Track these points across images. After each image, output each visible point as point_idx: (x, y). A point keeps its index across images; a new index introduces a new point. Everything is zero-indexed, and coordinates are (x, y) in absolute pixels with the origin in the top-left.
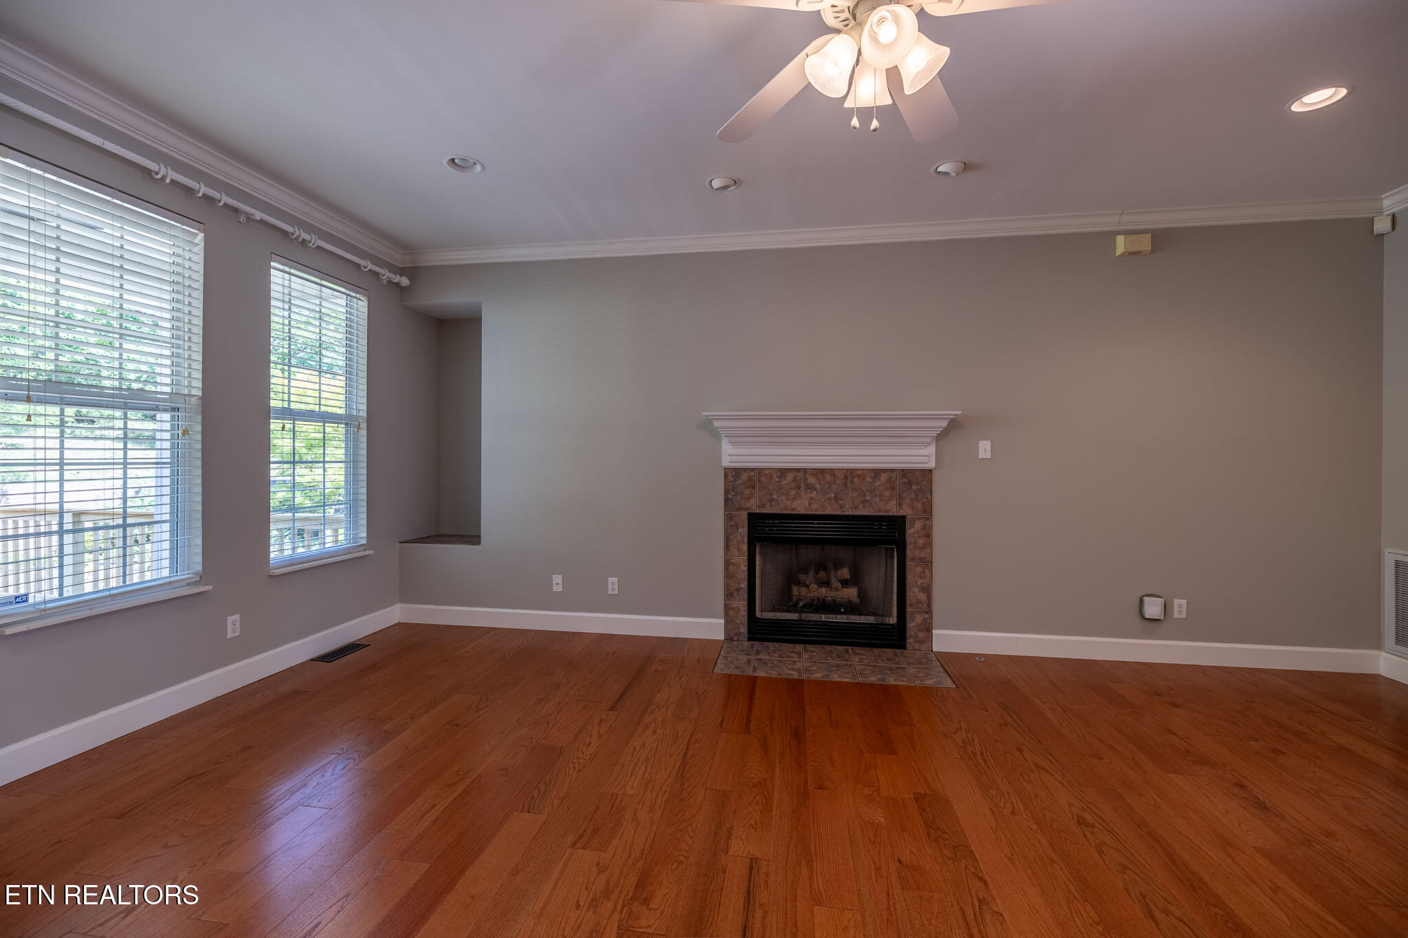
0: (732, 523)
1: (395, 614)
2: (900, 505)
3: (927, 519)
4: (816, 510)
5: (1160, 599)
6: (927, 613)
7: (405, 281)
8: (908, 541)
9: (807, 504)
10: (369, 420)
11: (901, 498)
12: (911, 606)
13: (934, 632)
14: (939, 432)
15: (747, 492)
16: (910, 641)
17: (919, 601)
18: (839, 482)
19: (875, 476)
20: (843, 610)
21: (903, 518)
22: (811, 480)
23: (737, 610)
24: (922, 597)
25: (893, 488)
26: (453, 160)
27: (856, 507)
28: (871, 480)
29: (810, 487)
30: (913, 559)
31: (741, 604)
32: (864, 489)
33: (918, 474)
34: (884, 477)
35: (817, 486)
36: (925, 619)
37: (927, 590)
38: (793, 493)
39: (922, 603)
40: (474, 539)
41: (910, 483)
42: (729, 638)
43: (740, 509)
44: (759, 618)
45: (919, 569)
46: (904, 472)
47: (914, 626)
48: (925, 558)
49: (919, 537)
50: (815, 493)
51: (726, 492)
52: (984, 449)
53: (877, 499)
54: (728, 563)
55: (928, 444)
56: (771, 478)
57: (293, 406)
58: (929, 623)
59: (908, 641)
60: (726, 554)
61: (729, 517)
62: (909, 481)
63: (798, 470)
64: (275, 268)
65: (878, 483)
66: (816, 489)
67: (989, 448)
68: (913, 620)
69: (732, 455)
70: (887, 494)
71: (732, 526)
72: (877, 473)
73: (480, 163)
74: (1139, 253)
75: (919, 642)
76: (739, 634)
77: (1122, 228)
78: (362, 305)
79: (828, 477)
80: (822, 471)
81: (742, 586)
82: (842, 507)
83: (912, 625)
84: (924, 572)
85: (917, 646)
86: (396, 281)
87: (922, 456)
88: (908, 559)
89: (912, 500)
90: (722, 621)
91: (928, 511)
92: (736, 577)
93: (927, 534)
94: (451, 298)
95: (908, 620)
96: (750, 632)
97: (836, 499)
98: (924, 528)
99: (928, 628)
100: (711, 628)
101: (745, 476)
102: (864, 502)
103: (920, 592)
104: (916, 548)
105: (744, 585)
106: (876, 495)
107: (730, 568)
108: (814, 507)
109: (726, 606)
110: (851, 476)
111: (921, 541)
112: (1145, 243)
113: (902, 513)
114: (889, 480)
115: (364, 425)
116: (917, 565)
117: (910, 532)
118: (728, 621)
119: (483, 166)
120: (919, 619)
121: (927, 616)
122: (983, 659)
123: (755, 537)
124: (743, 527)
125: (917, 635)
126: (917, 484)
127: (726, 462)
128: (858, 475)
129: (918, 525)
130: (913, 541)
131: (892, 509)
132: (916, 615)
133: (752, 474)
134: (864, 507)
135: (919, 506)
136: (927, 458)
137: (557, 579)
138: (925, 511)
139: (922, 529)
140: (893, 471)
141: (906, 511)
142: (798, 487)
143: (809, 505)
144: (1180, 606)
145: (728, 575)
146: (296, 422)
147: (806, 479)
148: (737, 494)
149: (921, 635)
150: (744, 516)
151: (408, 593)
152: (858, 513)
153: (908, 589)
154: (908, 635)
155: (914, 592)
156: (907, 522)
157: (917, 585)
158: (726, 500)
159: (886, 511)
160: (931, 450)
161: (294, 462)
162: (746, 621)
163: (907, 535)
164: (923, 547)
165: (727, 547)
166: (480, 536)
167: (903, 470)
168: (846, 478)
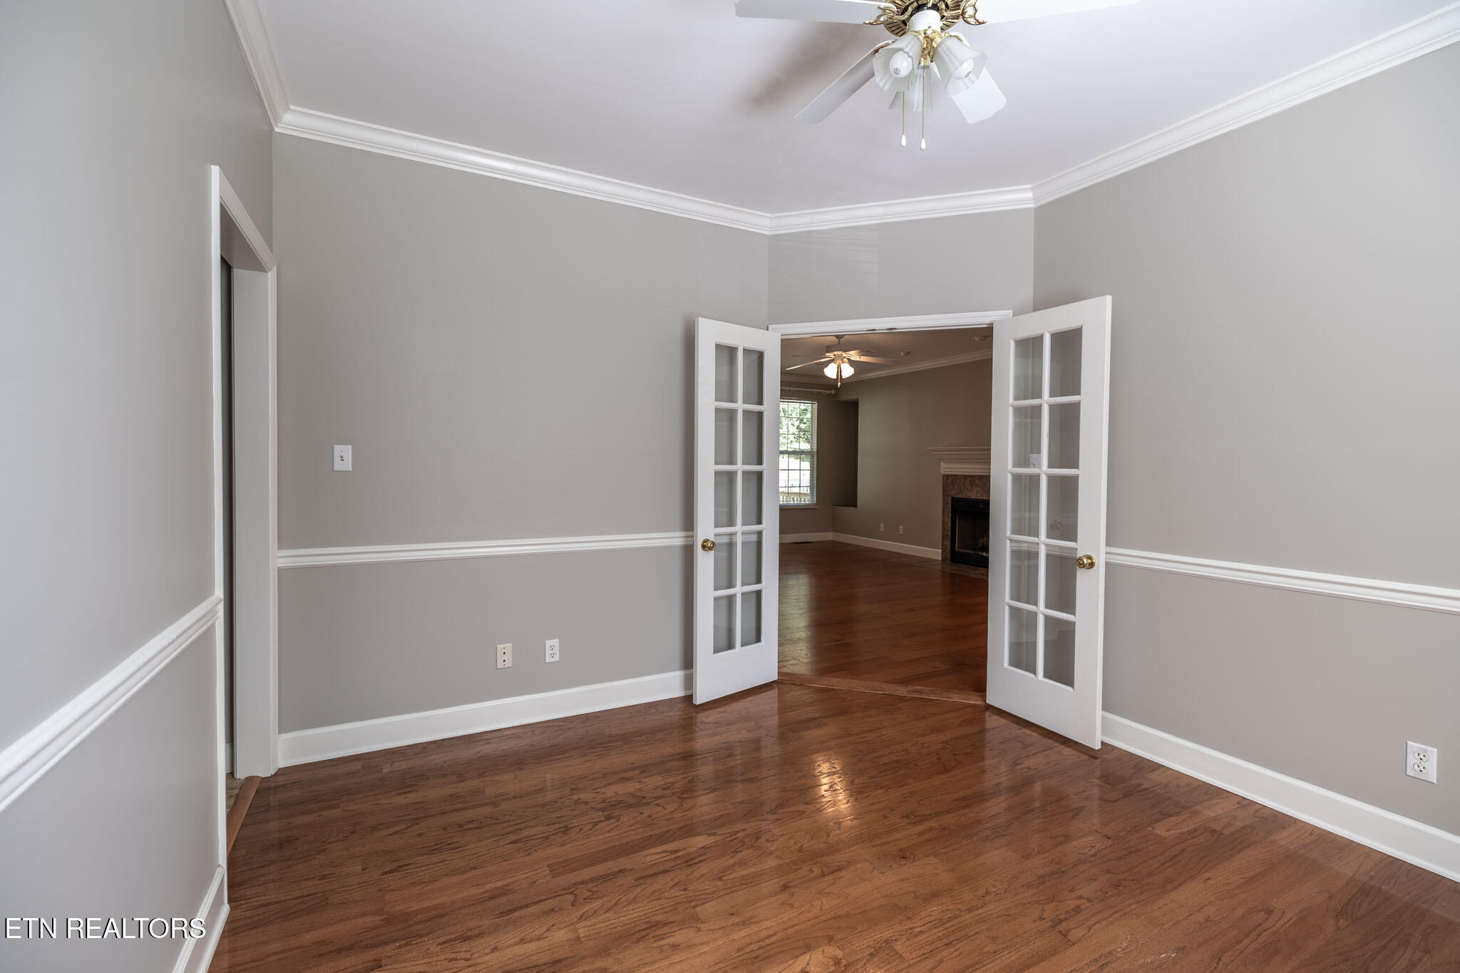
0: (945, 502)
1: (829, 536)
7: (835, 392)
9: (975, 494)
10: (817, 453)
15: (952, 486)
22: (977, 481)
23: (946, 546)
31: (948, 543)
35: (980, 484)
38: (970, 488)
40: (855, 506)
42: (943, 560)
43: (949, 495)
44: (956, 551)
51: (943, 487)
54: (943, 522)
56: (961, 479)
57: (789, 450)
60: (943, 518)
61: (944, 500)
63: (972, 476)
69: (947, 468)
71: (945, 504)
76: (947, 558)
78: (815, 406)
81: (949, 534)
90: (941, 551)
92: (947, 529)
94: (850, 397)
96: (952, 558)
100: (935, 554)
101: (950, 479)
107: (944, 525)
109: (942, 543)
115: (815, 455)
118: (943, 551)
123: (955, 512)
124: (950, 505)
127: (943, 472)
133: (953, 478)
137: (882, 525)
142: (972, 485)
143: (977, 494)
145: (944, 529)
147: (975, 481)
148: (948, 488)
150: (950, 499)
151: (835, 527)
158: (943, 491)
161: (788, 470)
162: (950, 552)
165: (943, 515)
166: (857, 503)
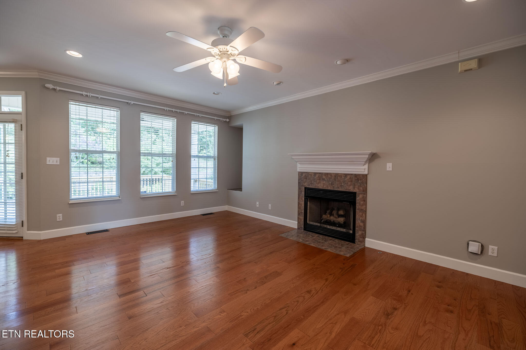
0: (300, 190)
1: (226, 208)
2: (354, 188)
3: (364, 194)
4: (325, 188)
5: (478, 244)
6: (363, 231)
7: (228, 120)
8: (357, 202)
9: (322, 185)
10: (218, 157)
11: (354, 185)
12: (357, 227)
13: (366, 239)
14: (366, 160)
15: (305, 180)
16: (356, 241)
17: (360, 226)
18: (333, 178)
19: (345, 176)
20: (337, 226)
21: (355, 193)
22: (324, 177)
24: (362, 224)
25: (352, 181)
26: (214, 93)
27: (339, 188)
28: (344, 178)
29: (324, 179)
30: (359, 209)
31: (302, 218)
32: (341, 181)
33: (361, 176)
34: (348, 177)
35: (326, 179)
36: (362, 233)
37: (364, 222)
38: (318, 181)
39: (361, 227)
41: (358, 180)
42: (298, 229)
43: (302, 186)
44: (308, 223)
45: (361, 213)
46: (356, 175)
47: (358, 235)
48: (363, 209)
49: (361, 201)
50: (325, 181)
51: (299, 180)
52: (389, 166)
53: (346, 185)
55: (364, 165)
56: (312, 176)
58: (364, 235)
59: (356, 240)
60: (298, 201)
61: (299, 189)
62: (358, 179)
63: (320, 173)
64: (193, 123)
65: (346, 179)
66: (325, 180)
67: (391, 167)
68: (358, 233)
69: (300, 168)
70: (349, 183)
71: (300, 191)
72: (346, 175)
73: (220, 93)
74: (471, 69)
75: (360, 242)
76: (301, 227)
77: (460, 59)
78: (217, 128)
79: (329, 176)
80: (327, 174)
81: (303, 212)
82: (334, 187)
83: (358, 234)
84: (363, 215)
85: (359, 243)
86: (225, 120)
87: (362, 169)
88: (357, 209)
89: (358, 186)
90: (297, 222)
91: (365, 191)
92: (301, 208)
93: (365, 200)
94: (237, 123)
95: (356, 232)
96: (304, 227)
97: (332, 184)
98: (363, 197)
99: (364, 237)
100: (293, 224)
101: (304, 175)
102: (341, 186)
103: (361, 222)
104: (360, 205)
105: (303, 211)
106: (346, 183)
107: (299, 205)
108: (325, 186)
109: (298, 217)
110: (337, 176)
111: (362, 203)
112: (473, 64)
113: (355, 191)
114: (350, 178)
115: (217, 159)
116: (360, 212)
117: (358, 198)
118: (299, 223)
119: (221, 93)
120: (360, 233)
121: (363, 232)
122: (381, 253)
123: (307, 197)
124: (303, 192)
125: (359, 239)
126: (361, 180)
127: (299, 170)
128: (339, 176)
129: (361, 196)
130: (358, 202)
131: (351, 189)
132: (359, 231)
133: (306, 174)
134: (341, 188)
135: (361, 188)
136: (364, 170)
137: (258, 203)
138: (363, 191)
139: (362, 198)
140: (352, 174)
141: (356, 190)
142: (320, 179)
143: (323, 186)
144: (493, 249)
145: (299, 208)
146: (199, 158)
147: (322, 177)
148: (302, 181)
149: (361, 239)
150: (303, 188)
151: (228, 203)
152: (339, 190)
153: (356, 221)
154: (356, 238)
155: (358, 222)
156: (357, 195)
157: (359, 219)
158: (299, 182)
159: (349, 190)
160: (366, 166)
161: (199, 168)
162: (303, 224)
163: (357, 200)
164: (363, 205)
166: (242, 189)
167: (355, 174)
168: (335, 176)
